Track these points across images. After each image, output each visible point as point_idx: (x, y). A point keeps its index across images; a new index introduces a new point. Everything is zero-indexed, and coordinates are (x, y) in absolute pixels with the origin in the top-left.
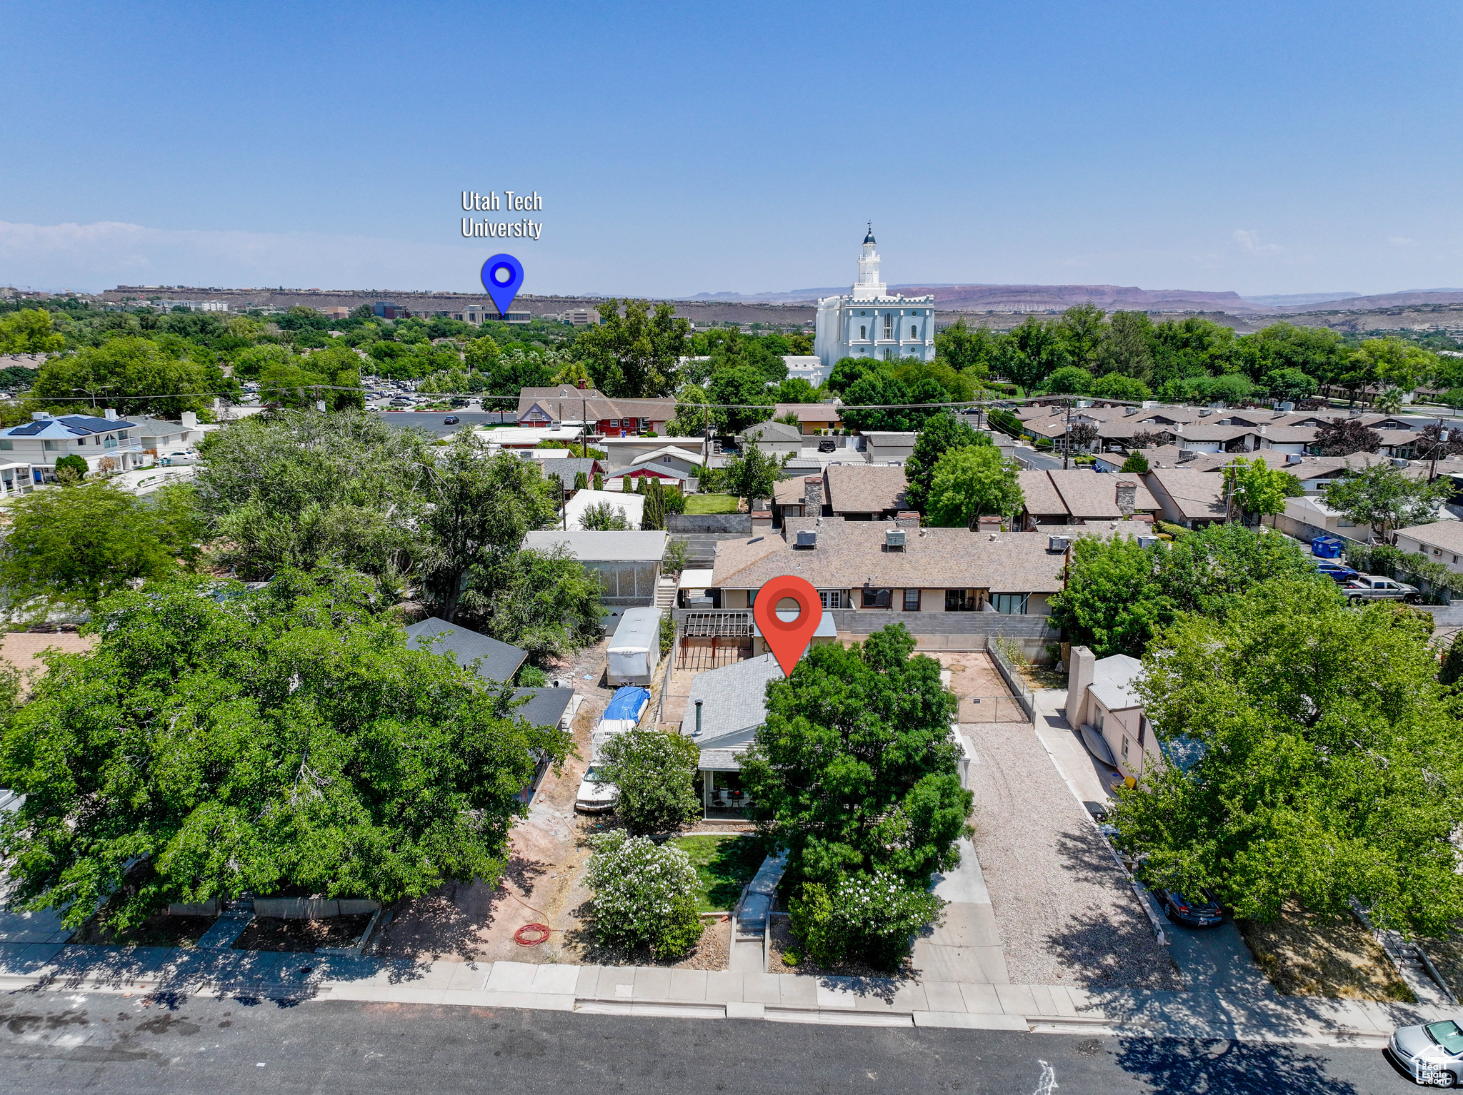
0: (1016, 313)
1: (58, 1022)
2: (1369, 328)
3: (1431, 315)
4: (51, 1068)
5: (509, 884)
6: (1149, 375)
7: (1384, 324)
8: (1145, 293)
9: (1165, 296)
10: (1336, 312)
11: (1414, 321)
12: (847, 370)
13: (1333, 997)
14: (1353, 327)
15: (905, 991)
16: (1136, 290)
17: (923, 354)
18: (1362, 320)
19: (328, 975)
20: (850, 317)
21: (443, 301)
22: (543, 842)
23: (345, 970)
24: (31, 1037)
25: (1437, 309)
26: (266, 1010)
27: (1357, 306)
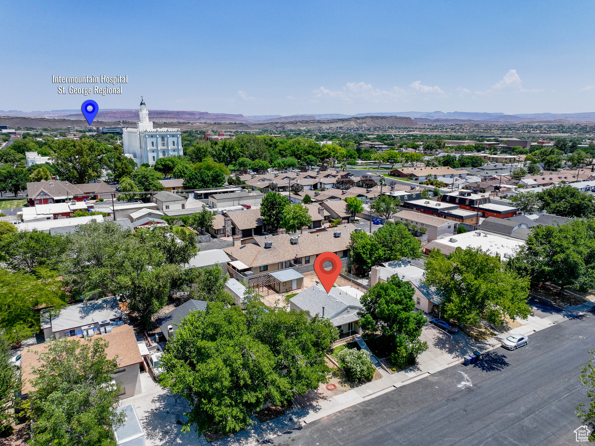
0: (164, 123)
2: (288, 128)
3: (305, 124)
6: (268, 159)
7: (293, 127)
8: (210, 114)
9: (218, 116)
10: (278, 123)
11: (301, 126)
12: (163, 163)
13: (484, 339)
14: (284, 128)
15: (421, 367)
16: (207, 113)
17: (178, 153)
18: (286, 126)
20: (146, 138)
25: (307, 122)
27: (282, 120)
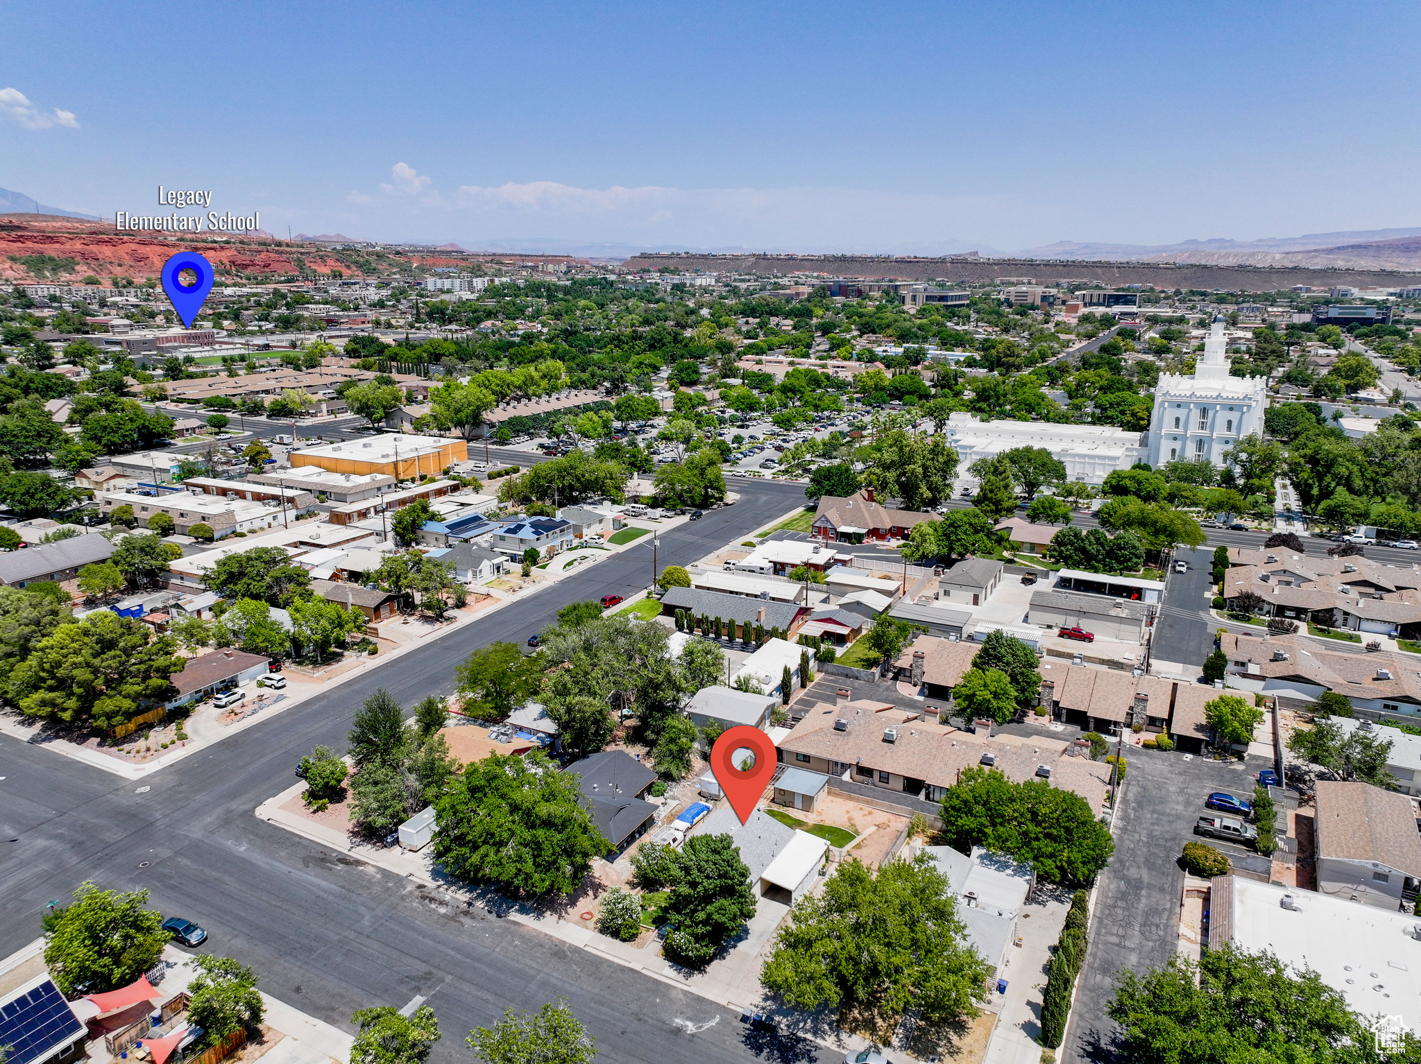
1: (441, 903)
4: (436, 917)
5: (590, 893)
15: (697, 977)
19: (517, 911)
20: (1164, 409)
21: (903, 265)
22: (615, 878)
23: (523, 910)
24: (433, 906)
26: (493, 917)
